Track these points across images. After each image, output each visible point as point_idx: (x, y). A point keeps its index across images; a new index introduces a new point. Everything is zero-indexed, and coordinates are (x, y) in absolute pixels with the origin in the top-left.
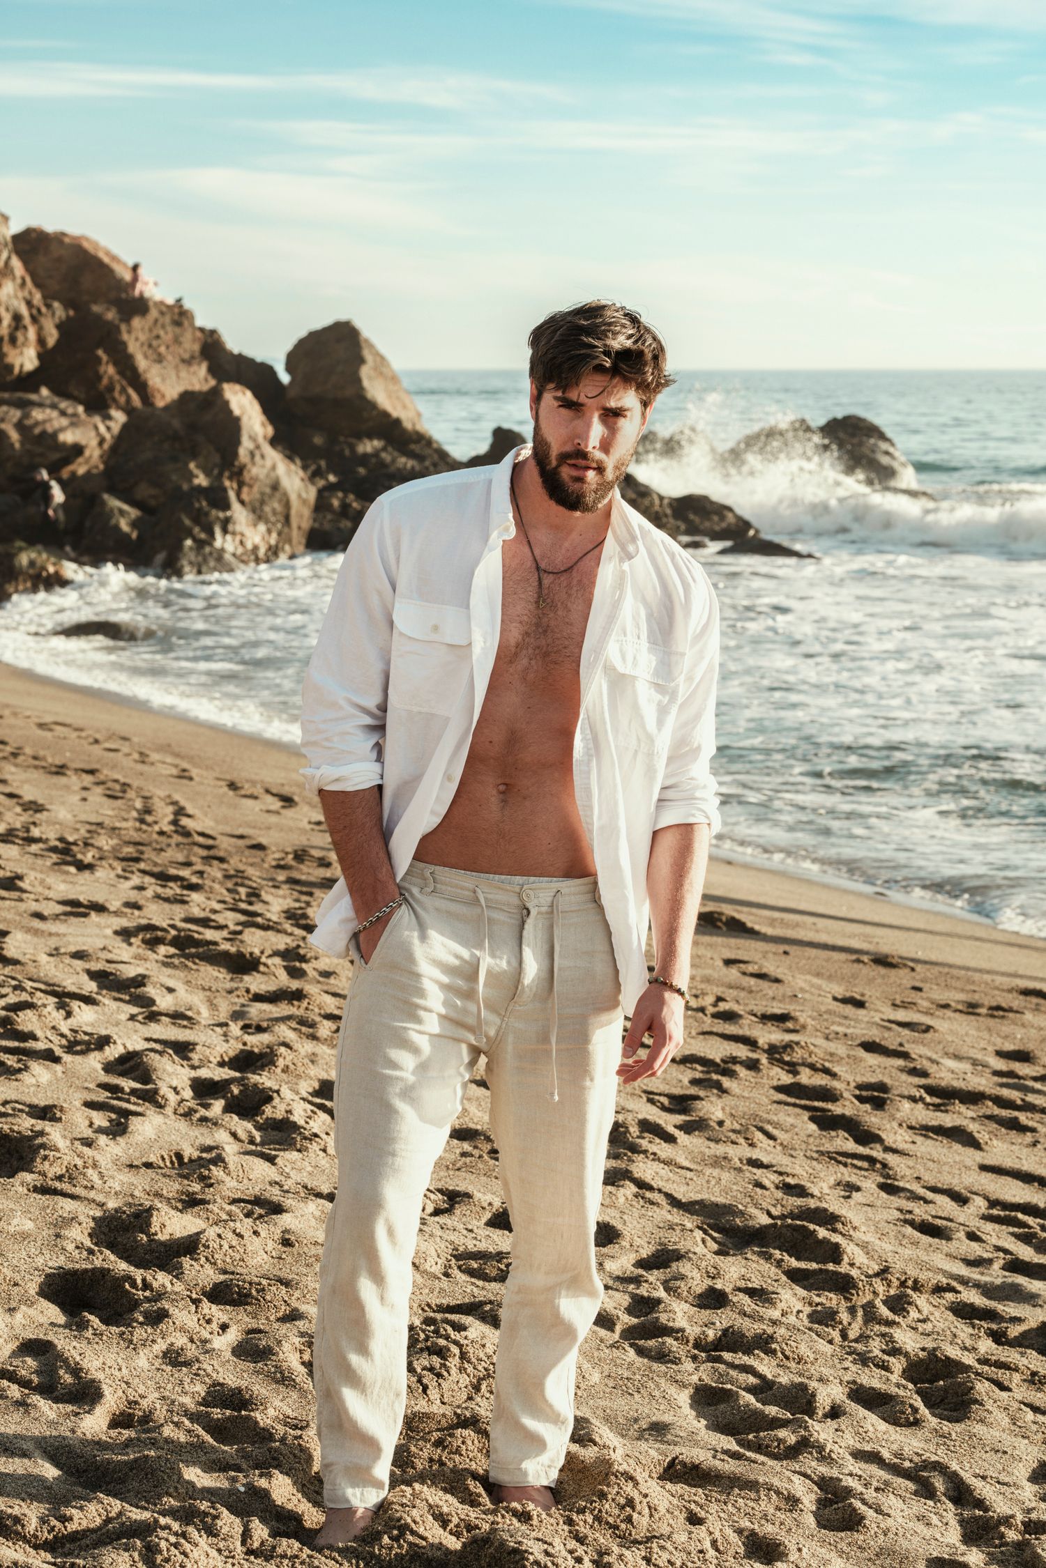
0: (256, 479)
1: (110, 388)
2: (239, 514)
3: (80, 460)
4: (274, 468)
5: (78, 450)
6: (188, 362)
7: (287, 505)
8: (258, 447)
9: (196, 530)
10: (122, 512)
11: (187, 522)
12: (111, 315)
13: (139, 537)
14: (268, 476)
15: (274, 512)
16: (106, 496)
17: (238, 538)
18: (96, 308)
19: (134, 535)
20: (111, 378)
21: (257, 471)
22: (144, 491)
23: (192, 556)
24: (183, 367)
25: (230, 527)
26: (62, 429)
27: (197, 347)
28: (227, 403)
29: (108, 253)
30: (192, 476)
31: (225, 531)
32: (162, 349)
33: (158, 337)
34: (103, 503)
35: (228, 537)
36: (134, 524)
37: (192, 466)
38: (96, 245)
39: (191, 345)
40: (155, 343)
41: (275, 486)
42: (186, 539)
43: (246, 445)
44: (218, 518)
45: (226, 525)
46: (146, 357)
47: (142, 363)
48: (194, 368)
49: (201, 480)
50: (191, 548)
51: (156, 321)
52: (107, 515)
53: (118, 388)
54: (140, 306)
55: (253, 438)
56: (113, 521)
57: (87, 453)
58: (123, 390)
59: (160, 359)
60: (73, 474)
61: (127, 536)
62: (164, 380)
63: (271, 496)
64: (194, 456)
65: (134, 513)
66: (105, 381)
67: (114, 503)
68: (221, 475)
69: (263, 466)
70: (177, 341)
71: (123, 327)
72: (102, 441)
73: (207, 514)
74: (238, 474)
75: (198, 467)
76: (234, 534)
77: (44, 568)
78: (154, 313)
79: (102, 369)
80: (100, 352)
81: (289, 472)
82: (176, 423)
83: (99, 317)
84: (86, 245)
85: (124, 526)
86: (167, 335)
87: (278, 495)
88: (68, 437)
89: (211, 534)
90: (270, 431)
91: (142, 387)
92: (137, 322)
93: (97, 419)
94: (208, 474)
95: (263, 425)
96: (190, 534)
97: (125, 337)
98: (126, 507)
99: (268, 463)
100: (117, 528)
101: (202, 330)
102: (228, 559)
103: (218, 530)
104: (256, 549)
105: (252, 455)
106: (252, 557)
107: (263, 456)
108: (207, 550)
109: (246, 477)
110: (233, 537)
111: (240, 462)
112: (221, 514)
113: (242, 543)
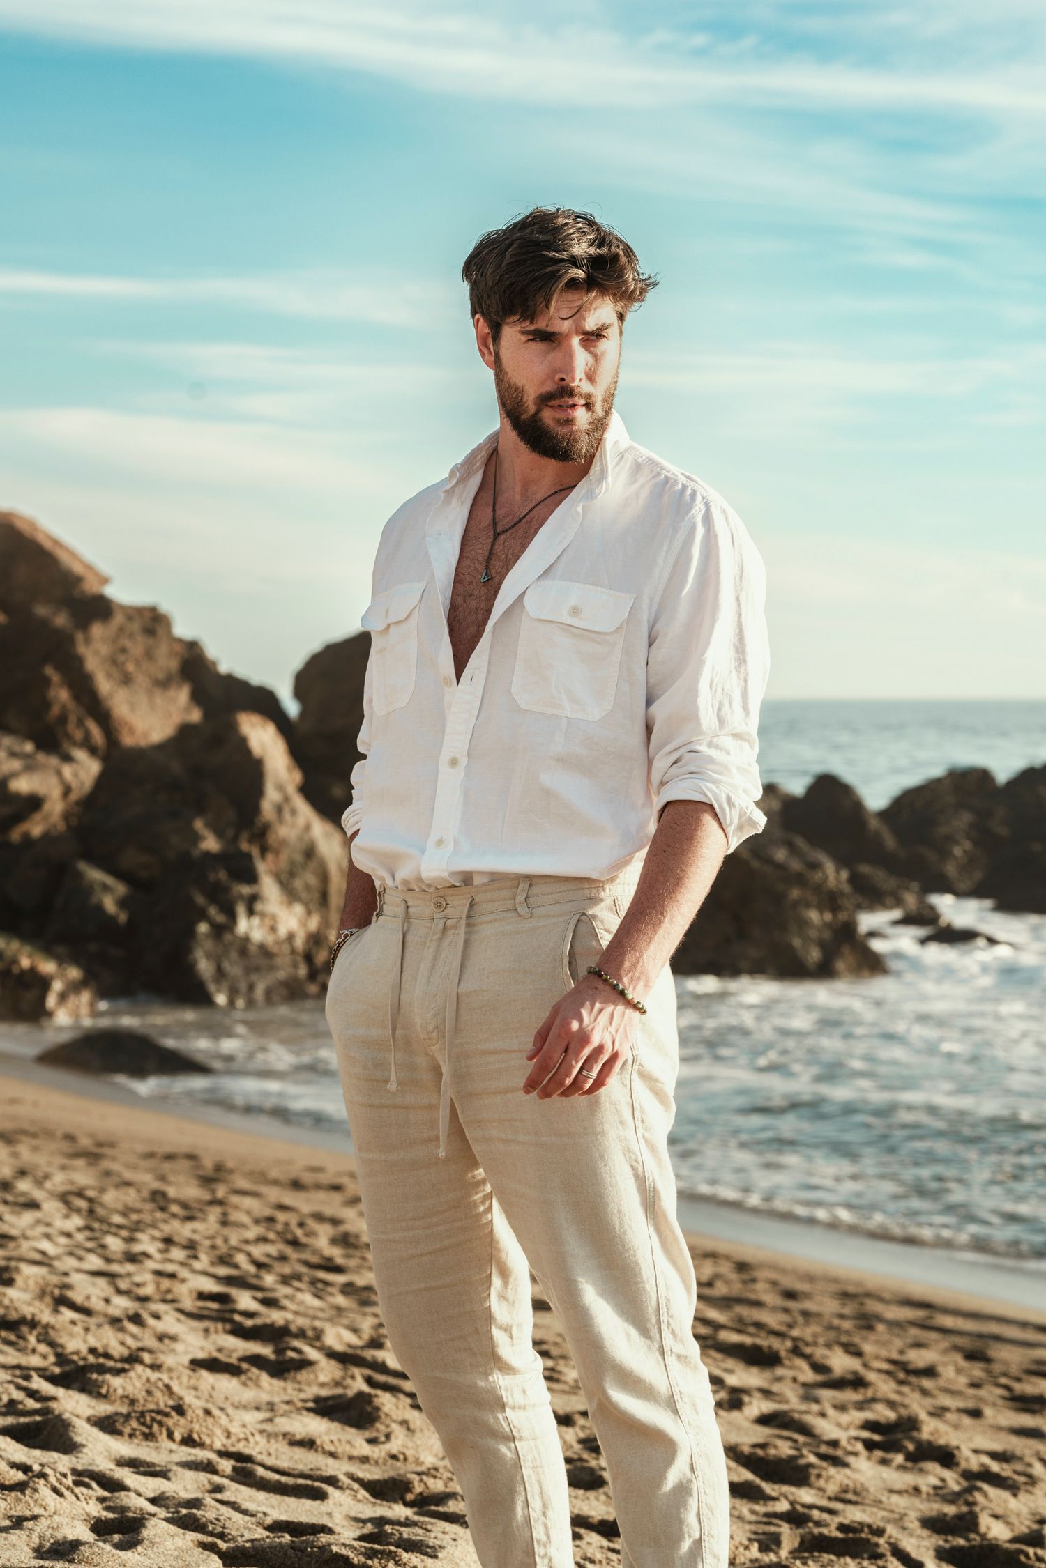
0: (283, 843)
1: (63, 719)
2: (269, 887)
3: (37, 817)
4: (308, 828)
5: (34, 803)
6: (164, 684)
7: (324, 877)
8: (287, 799)
9: (213, 911)
10: (106, 888)
11: (200, 900)
12: (61, 620)
13: (130, 921)
14: (300, 839)
15: (308, 888)
16: (83, 866)
17: (268, 922)
18: (41, 611)
19: (123, 918)
20: (64, 708)
21: (286, 832)
22: (132, 858)
23: (209, 945)
24: (158, 692)
25: (258, 907)
26: (14, 775)
27: (174, 664)
28: (243, 741)
29: (49, 537)
30: (197, 838)
31: (251, 912)
32: (131, 667)
33: (124, 650)
34: (79, 875)
35: (256, 921)
36: (122, 903)
37: (199, 824)
38: (32, 524)
39: (167, 662)
40: (122, 658)
41: (310, 852)
42: (199, 921)
43: (271, 796)
44: (241, 897)
45: (252, 903)
46: (109, 676)
47: (104, 685)
48: (172, 693)
49: (211, 844)
50: (207, 936)
51: (121, 629)
52: (85, 891)
53: (72, 719)
54: (100, 608)
55: (280, 788)
56: (94, 900)
57: (47, 807)
58: (80, 723)
59: (127, 680)
60: (26, 837)
61: (112, 919)
62: (133, 707)
63: (304, 866)
64: (200, 810)
65: (121, 889)
66: (55, 710)
67: (95, 875)
68: (235, 839)
69: (293, 826)
70: (149, 655)
71: (79, 637)
72: (67, 791)
73: (227, 890)
74: (261, 835)
75: (209, 825)
76: (263, 915)
77: (15, 961)
78: (118, 619)
79: (52, 693)
80: (49, 671)
81: (327, 835)
82: (176, 767)
83: (45, 624)
84: (20, 525)
85: (109, 904)
86: (136, 647)
87: (313, 865)
88: (23, 785)
89: (232, 917)
90: (297, 777)
91: (103, 716)
92: (97, 630)
93: (54, 761)
94: (219, 834)
95: (289, 770)
96: (203, 915)
97: (81, 649)
98: (109, 880)
99: (301, 821)
100: (99, 908)
101: (180, 641)
102: (253, 949)
103: (241, 910)
104: (291, 937)
105: (279, 809)
106: (286, 949)
107: (294, 812)
108: (227, 937)
109: (271, 839)
110: (262, 920)
111: (263, 820)
112: (246, 890)
113: (273, 929)
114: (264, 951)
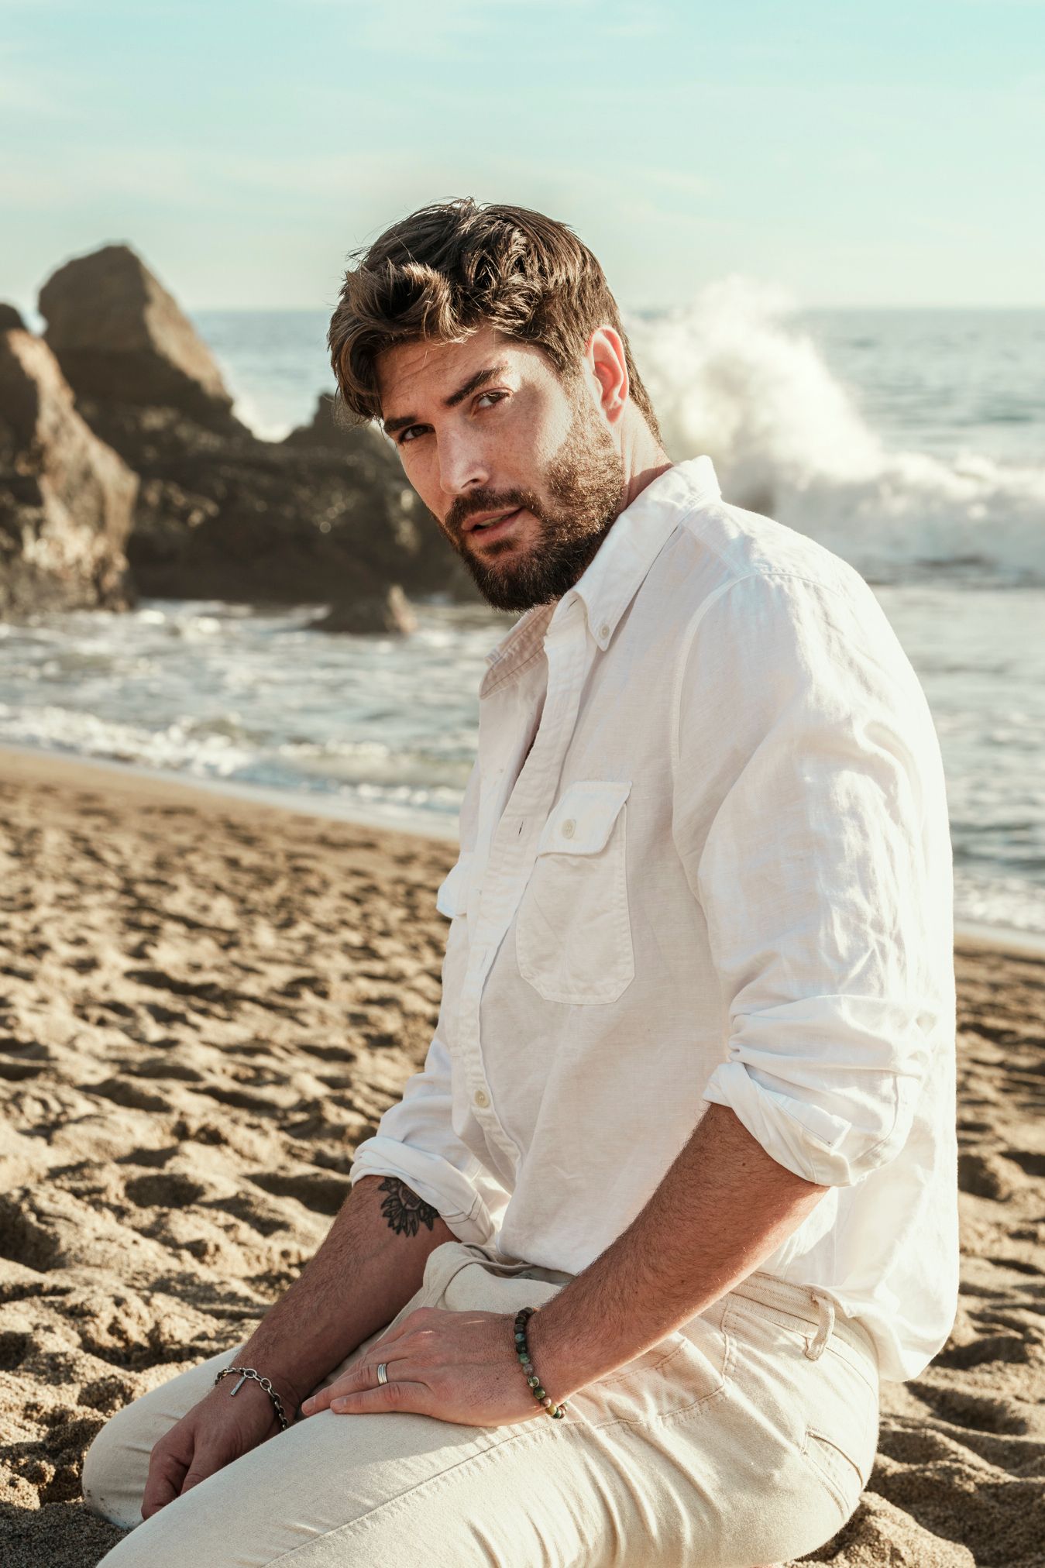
0: (61, 464)
2: (55, 511)
4: (84, 449)
7: (102, 500)
8: (62, 418)
14: (77, 459)
15: (86, 510)
17: (55, 546)
21: (63, 453)
25: (46, 531)
28: (18, 362)
31: (38, 536)
35: (43, 545)
41: (87, 474)
43: (47, 418)
44: (28, 522)
45: (38, 526)
55: (54, 408)
63: (83, 487)
68: (11, 462)
69: (70, 448)
73: (12, 514)
74: (38, 456)
76: (50, 540)
81: (103, 457)
87: (90, 484)
89: (20, 542)
90: (71, 397)
95: (64, 390)
99: (77, 443)
102: (42, 575)
103: (28, 534)
104: (79, 562)
105: (56, 430)
106: (73, 576)
107: (71, 433)
108: (16, 562)
109: (50, 461)
110: (49, 543)
111: (40, 441)
112: (30, 513)
113: (60, 554)
114: (54, 576)
